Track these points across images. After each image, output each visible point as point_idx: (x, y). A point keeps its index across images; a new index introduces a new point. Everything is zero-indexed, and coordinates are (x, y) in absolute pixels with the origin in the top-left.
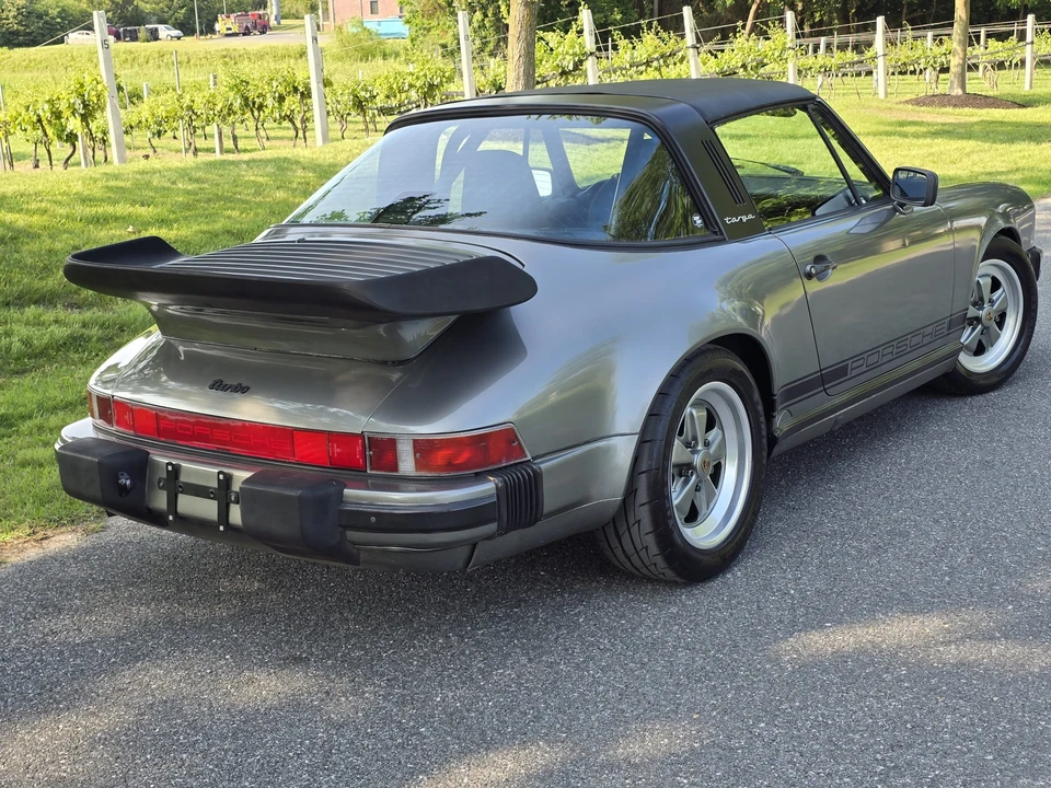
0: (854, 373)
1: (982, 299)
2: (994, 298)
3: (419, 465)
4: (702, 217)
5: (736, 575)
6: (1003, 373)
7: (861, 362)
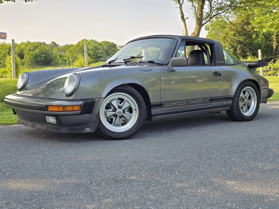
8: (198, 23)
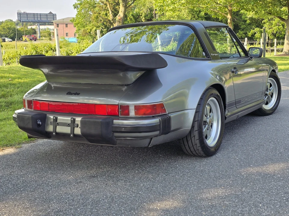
0: (242, 102)
1: (267, 89)
2: (271, 89)
3: (136, 113)
4: (205, 53)
5: (218, 155)
6: (273, 110)
7: (244, 100)
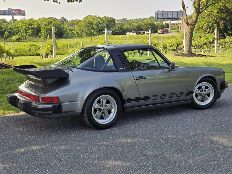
0: (152, 99)
1: (202, 90)
2: (206, 90)
3: (42, 101)
7: (154, 97)
8: (196, 11)
